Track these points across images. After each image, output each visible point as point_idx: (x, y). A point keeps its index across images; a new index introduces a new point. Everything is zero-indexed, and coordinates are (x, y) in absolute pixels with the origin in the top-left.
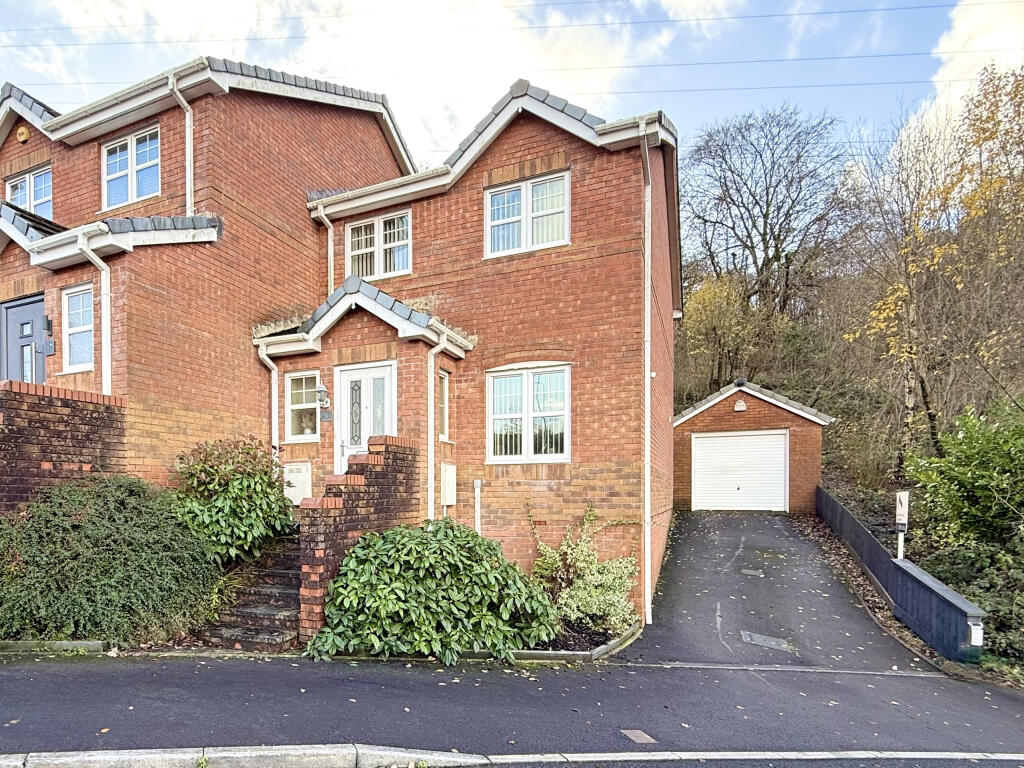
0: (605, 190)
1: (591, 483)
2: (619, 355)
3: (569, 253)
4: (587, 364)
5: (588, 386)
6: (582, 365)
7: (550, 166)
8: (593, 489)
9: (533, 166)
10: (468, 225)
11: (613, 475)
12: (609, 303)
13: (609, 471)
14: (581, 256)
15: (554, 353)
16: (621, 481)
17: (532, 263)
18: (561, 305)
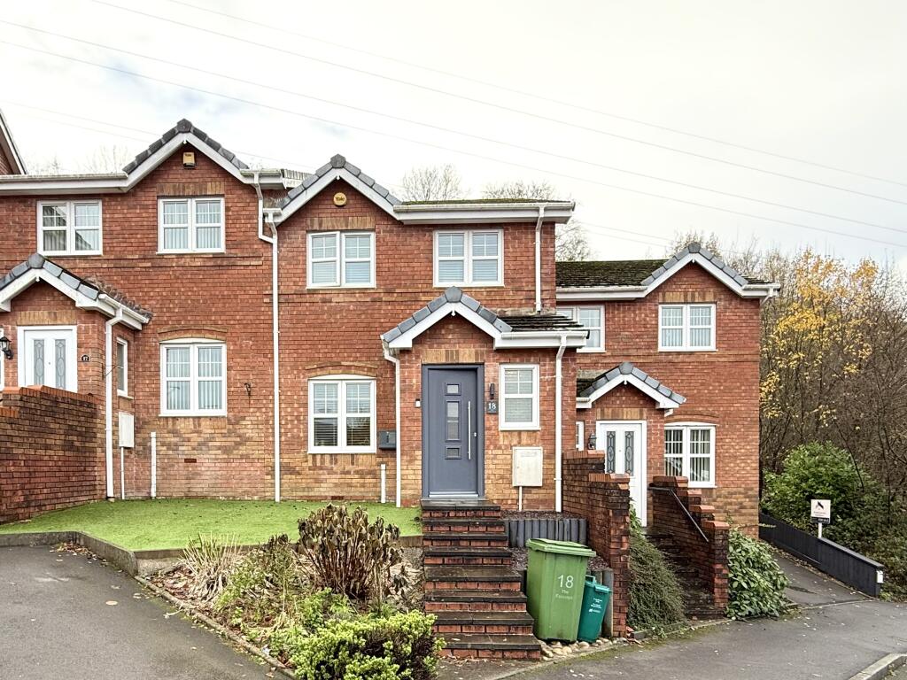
0: (738, 321)
1: (729, 500)
2: (746, 423)
3: (715, 356)
4: (727, 426)
5: (727, 440)
6: (724, 427)
7: (704, 299)
8: (731, 504)
9: (693, 296)
10: (648, 326)
11: (742, 496)
12: (740, 391)
13: (740, 493)
14: (723, 359)
15: (706, 418)
16: (747, 500)
17: (692, 359)
18: (711, 388)
